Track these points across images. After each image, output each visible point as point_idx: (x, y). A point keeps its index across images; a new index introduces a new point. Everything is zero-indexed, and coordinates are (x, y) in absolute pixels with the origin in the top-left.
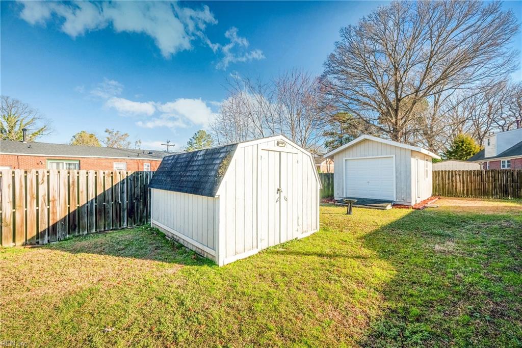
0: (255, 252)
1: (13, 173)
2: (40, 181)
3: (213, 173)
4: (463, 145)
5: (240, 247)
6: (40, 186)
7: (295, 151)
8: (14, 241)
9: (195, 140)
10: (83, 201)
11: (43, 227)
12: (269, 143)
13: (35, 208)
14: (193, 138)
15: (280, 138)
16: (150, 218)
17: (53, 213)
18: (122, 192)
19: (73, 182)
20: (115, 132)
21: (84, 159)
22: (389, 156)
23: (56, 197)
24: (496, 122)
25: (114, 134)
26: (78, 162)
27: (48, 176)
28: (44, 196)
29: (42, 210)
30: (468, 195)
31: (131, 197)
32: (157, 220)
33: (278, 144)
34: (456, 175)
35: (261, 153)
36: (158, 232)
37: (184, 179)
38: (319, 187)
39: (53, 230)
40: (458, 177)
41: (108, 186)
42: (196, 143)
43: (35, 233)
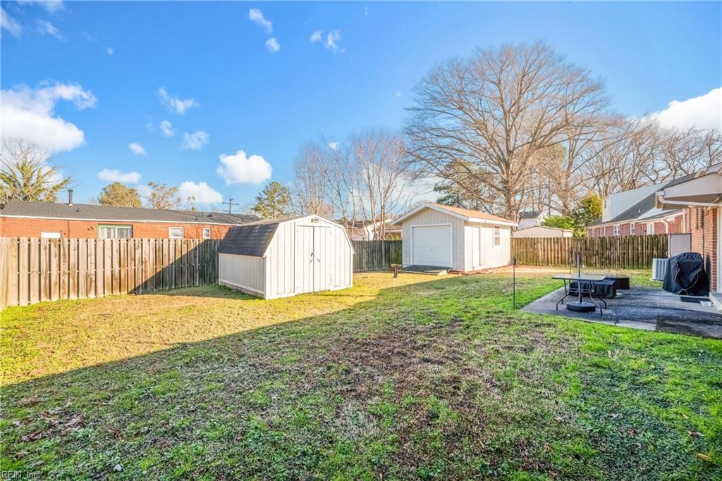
0: (293, 294)
1: (120, 241)
2: (136, 247)
3: (263, 242)
4: (590, 205)
5: (281, 290)
6: (137, 251)
7: (328, 225)
8: (120, 291)
9: (266, 194)
10: (166, 264)
11: (139, 283)
12: (306, 220)
13: (133, 268)
14: (264, 191)
15: (314, 216)
16: (218, 278)
17: (145, 272)
18: (195, 257)
19: (159, 248)
20: (161, 185)
21: (136, 224)
22: (444, 224)
23: (147, 260)
24: (648, 176)
25: (159, 188)
26: (130, 227)
27: (142, 244)
28: (139, 259)
29: (138, 269)
30: (561, 264)
31: (202, 260)
32: (225, 278)
33: (312, 221)
34: (538, 242)
35: (297, 228)
36: (225, 288)
37: (244, 246)
38: (353, 252)
39: (145, 285)
40: (539, 244)
41: (184, 252)
42: (268, 199)
43: (133, 288)
